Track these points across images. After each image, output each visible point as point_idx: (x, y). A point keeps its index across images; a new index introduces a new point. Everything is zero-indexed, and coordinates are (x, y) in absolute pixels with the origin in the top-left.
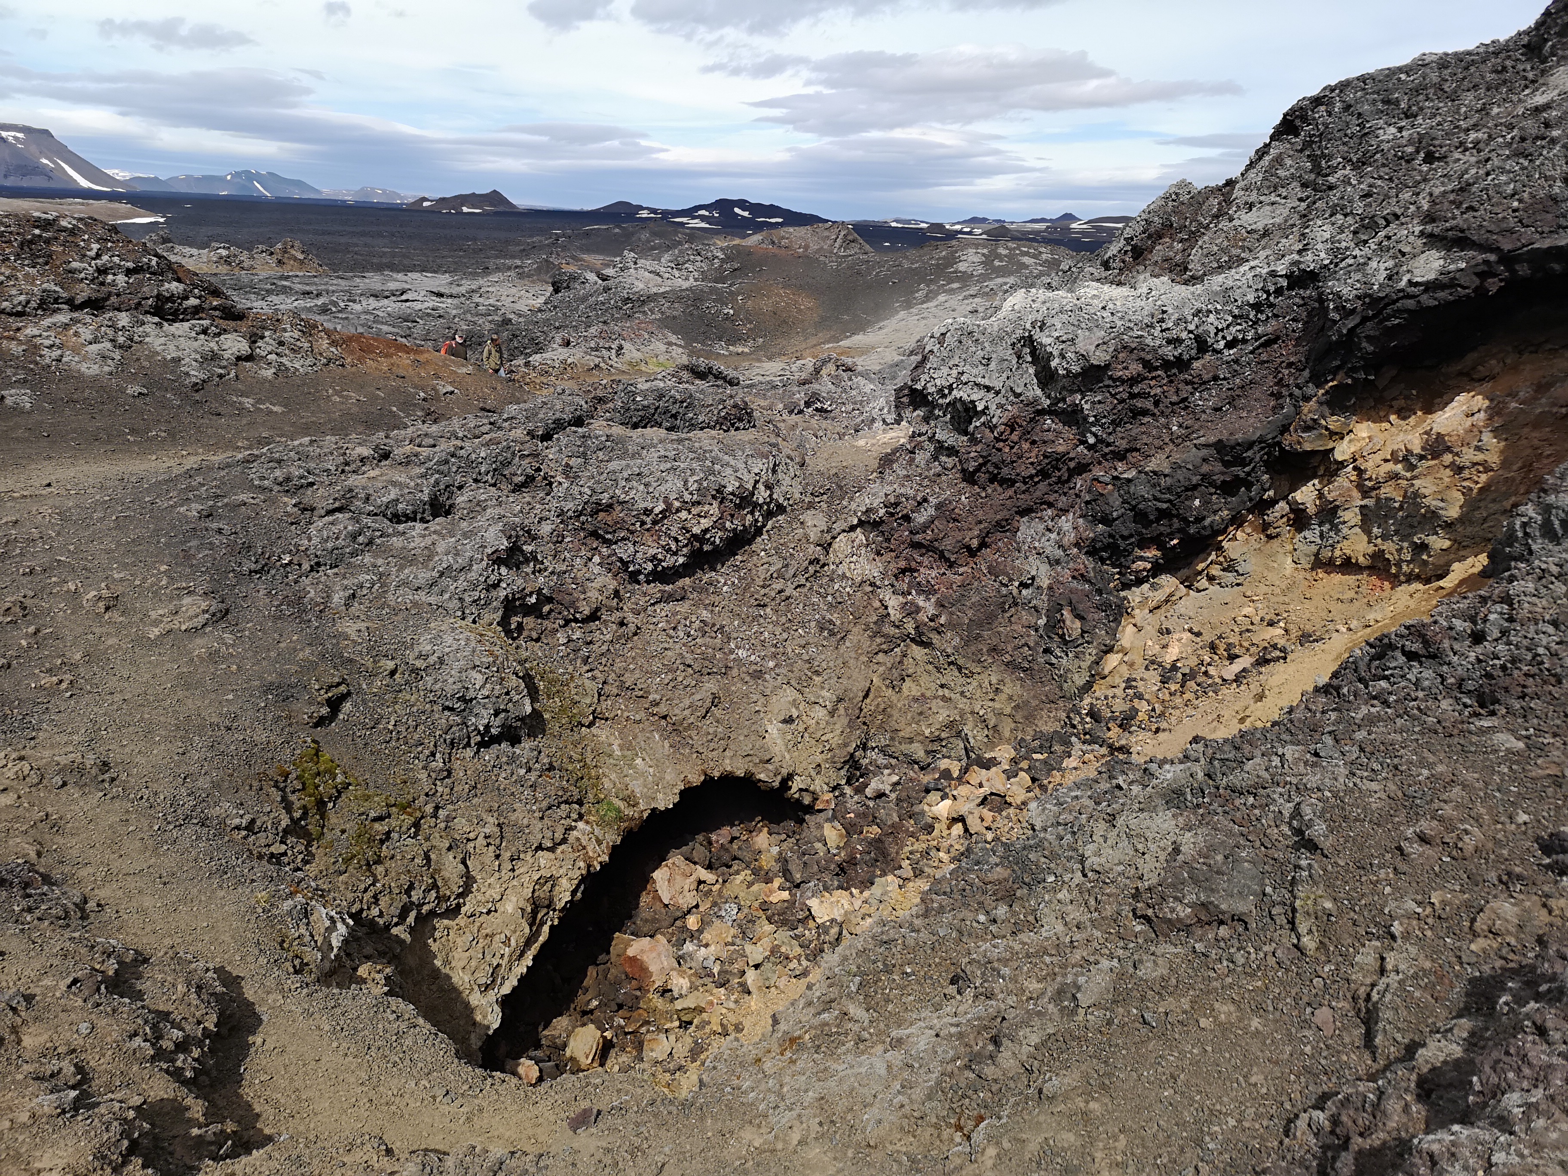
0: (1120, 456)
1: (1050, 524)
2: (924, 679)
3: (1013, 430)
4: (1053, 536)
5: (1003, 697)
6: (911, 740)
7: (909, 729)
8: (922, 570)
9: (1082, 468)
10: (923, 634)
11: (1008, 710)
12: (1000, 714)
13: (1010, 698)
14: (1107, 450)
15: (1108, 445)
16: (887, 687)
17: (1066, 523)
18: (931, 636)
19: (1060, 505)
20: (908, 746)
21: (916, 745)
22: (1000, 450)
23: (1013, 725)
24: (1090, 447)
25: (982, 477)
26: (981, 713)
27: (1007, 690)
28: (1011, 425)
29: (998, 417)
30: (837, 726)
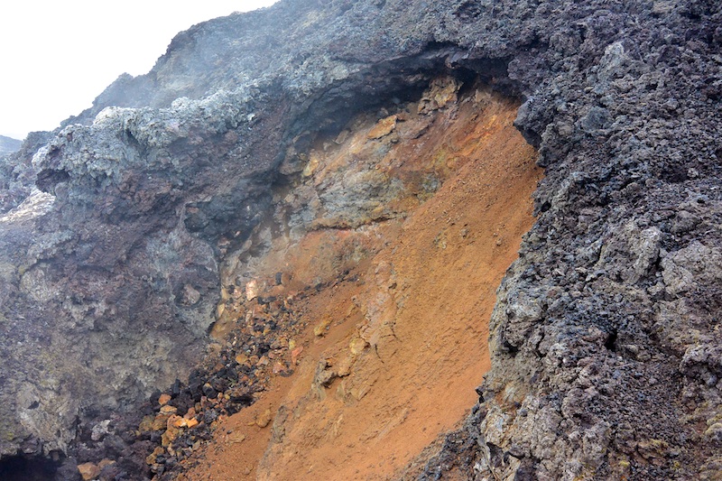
0: (200, 190)
1: (164, 238)
2: (104, 356)
3: (130, 186)
4: (167, 245)
5: (160, 350)
6: (107, 396)
7: (105, 389)
8: (90, 283)
9: (179, 201)
10: (100, 324)
11: (165, 357)
12: (160, 361)
13: (165, 349)
14: (191, 188)
15: (191, 185)
16: (84, 365)
17: (173, 236)
18: (106, 324)
19: (168, 225)
20: (106, 400)
21: (111, 398)
22: (125, 199)
23: (171, 365)
24: (181, 188)
25: (116, 218)
26: (148, 364)
27: (162, 345)
28: (130, 183)
29: (121, 179)
30: (64, 400)
